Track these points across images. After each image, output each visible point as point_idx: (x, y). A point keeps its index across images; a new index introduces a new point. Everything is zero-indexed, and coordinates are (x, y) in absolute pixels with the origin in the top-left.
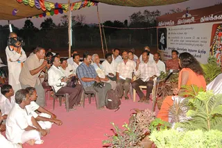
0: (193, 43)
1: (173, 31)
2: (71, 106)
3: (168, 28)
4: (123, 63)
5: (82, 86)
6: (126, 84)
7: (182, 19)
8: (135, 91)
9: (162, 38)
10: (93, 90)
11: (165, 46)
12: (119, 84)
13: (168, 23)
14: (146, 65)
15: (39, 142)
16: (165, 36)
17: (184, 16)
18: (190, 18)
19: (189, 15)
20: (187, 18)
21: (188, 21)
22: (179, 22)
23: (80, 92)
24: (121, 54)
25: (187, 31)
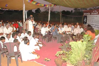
0: (97, 22)
1: (89, 17)
2: (48, 42)
3: (87, 16)
4: (67, 28)
5: (52, 34)
6: (68, 35)
7: (93, 12)
8: (71, 38)
9: (85, 20)
10: (56, 36)
11: (86, 23)
12: (65, 35)
13: (88, 14)
14: (76, 29)
15: (39, 49)
16: (86, 19)
17: (94, 11)
18: (96, 12)
19: (96, 11)
20: (95, 12)
21: (95, 13)
22: (92, 14)
23: (52, 36)
24: (67, 25)
25: (94, 17)
